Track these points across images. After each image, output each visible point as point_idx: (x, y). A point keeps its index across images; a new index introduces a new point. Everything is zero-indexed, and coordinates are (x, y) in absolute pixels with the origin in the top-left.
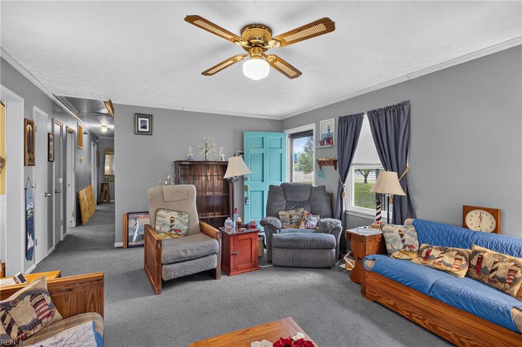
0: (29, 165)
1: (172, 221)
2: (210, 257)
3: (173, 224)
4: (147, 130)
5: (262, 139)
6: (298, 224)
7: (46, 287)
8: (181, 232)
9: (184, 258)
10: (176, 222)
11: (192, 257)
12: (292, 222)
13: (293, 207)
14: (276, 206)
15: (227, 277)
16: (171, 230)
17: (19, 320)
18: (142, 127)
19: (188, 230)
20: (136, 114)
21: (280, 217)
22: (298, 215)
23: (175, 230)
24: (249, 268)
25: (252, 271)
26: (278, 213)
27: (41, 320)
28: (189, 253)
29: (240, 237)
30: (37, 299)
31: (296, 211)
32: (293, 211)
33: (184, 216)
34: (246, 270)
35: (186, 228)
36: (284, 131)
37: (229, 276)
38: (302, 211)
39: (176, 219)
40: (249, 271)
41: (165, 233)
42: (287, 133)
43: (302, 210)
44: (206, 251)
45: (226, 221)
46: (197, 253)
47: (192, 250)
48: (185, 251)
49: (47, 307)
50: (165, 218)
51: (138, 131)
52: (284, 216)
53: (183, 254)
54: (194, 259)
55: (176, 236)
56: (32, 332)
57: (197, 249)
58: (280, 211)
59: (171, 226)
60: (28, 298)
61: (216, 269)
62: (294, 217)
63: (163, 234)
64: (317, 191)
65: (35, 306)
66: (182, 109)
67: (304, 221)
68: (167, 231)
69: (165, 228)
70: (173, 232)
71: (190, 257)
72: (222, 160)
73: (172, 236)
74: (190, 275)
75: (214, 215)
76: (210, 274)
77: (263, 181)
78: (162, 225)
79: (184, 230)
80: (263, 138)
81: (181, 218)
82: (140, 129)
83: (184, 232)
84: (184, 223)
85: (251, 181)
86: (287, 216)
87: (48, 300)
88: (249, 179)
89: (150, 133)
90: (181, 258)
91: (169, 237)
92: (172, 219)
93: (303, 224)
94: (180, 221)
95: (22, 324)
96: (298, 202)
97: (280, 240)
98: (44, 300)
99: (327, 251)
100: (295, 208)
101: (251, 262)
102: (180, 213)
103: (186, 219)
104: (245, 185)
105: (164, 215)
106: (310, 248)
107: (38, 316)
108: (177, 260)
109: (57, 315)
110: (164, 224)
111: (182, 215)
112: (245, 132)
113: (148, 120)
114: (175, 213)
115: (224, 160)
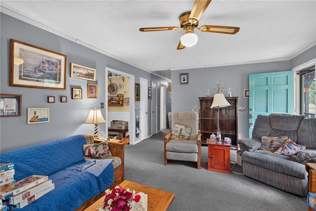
0: (136, 101)
1: (181, 130)
2: (192, 154)
3: (181, 132)
4: (186, 81)
5: (266, 79)
6: (276, 149)
7: (108, 143)
8: (185, 137)
9: (176, 150)
10: (183, 131)
11: (181, 151)
12: (271, 146)
13: (278, 134)
14: (260, 131)
15: (205, 170)
16: (180, 135)
17: (100, 151)
18: (183, 80)
19: (189, 137)
20: (180, 74)
21: (262, 141)
22: (279, 142)
23: (182, 136)
24: (222, 170)
25: (225, 172)
26: (261, 137)
27: (105, 154)
28: (179, 148)
29: (215, 147)
30: (105, 146)
31: (278, 138)
32: (275, 137)
33: (188, 129)
34: (220, 171)
35: (188, 135)
36: (292, 69)
37: (206, 170)
38: (284, 139)
39: (183, 129)
40: (222, 172)
41: (176, 136)
42: (295, 71)
43: (286, 138)
44: (189, 150)
45: (211, 135)
46: (183, 149)
47: (181, 147)
48: (177, 147)
49: (107, 150)
50: (178, 128)
51: (182, 83)
52: (267, 140)
53: (176, 148)
54: (182, 152)
55: (181, 139)
56: (102, 157)
57: (183, 147)
58: (264, 135)
59: (180, 133)
60: (102, 145)
61: (197, 162)
62: (275, 143)
63: (175, 136)
64: (306, 123)
65: (104, 148)
66: (204, 67)
67: (283, 147)
68: (177, 135)
69: (177, 133)
70: (181, 136)
71: (179, 151)
72: (229, 96)
73: (180, 138)
74: (180, 161)
75: (226, 132)
76: (194, 165)
77: (267, 112)
78: (176, 131)
79: (187, 136)
80: (267, 77)
81: (186, 129)
82: (182, 82)
83: (187, 137)
84: (187, 133)
85: (255, 111)
86: (269, 141)
87: (108, 148)
88: (253, 109)
89: (187, 83)
90: (174, 149)
91: (178, 139)
92: (181, 129)
93: (280, 150)
94: (186, 131)
95: (100, 153)
96: (284, 131)
97: (248, 157)
98: (106, 147)
99: (295, 178)
100: (279, 135)
101: (224, 166)
102: (186, 126)
103: (189, 130)
104: (250, 114)
105: (178, 127)
106: (276, 171)
107: (105, 152)
108: (173, 151)
109: (110, 154)
110: (177, 131)
111: (187, 128)
112: (250, 75)
113: (186, 76)
114: (184, 126)
115: (231, 96)
